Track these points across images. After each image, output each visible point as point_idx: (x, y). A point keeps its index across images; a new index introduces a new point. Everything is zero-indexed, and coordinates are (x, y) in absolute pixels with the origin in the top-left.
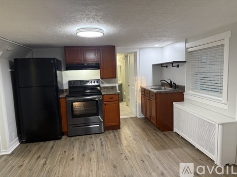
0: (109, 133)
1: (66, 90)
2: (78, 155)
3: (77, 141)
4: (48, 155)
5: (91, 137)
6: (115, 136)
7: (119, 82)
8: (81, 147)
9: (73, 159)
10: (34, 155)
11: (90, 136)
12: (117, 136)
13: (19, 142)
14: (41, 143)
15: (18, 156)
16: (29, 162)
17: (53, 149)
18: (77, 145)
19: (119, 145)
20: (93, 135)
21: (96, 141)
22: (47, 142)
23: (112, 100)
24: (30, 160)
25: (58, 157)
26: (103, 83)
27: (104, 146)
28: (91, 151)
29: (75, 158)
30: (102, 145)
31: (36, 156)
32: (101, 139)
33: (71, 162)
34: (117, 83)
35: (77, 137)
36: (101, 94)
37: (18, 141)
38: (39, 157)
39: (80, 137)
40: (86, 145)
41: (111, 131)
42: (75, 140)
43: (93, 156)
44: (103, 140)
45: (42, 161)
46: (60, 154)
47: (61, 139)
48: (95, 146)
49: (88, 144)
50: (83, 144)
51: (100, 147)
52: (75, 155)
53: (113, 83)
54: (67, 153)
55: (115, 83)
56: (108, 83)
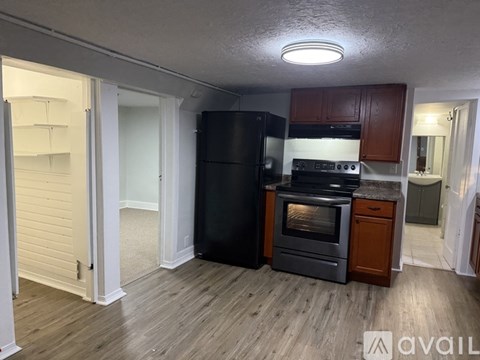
0: (357, 289)
1: (287, 176)
2: (269, 311)
3: (283, 282)
4: (221, 291)
5: (314, 284)
6: (368, 298)
7: (410, 175)
8: (283, 298)
9: (256, 314)
10: (201, 283)
11: (313, 281)
12: (373, 302)
13: (195, 253)
14: (224, 266)
15: (181, 276)
16: (188, 292)
17: (235, 283)
18: (278, 290)
19: (365, 323)
20: (319, 282)
21: (320, 294)
22: (234, 267)
23: (376, 213)
24: (192, 289)
25: (234, 300)
26: (367, 172)
27: (330, 312)
28: (297, 311)
29: (261, 314)
30: (327, 308)
31: (203, 287)
32: (331, 296)
33: (249, 318)
34: (405, 175)
35: (288, 275)
36: (350, 196)
37: (193, 252)
38: (206, 289)
39: (292, 277)
40: (296, 296)
41: (365, 286)
42: (281, 280)
43: (297, 323)
44: (334, 298)
45: (206, 298)
46: (241, 296)
47: (257, 268)
48: (312, 304)
49: (299, 296)
50: (290, 291)
51: (319, 311)
52: (264, 309)
53: (393, 174)
54: (252, 299)
55: (399, 174)
56: (380, 173)
